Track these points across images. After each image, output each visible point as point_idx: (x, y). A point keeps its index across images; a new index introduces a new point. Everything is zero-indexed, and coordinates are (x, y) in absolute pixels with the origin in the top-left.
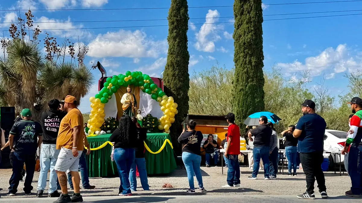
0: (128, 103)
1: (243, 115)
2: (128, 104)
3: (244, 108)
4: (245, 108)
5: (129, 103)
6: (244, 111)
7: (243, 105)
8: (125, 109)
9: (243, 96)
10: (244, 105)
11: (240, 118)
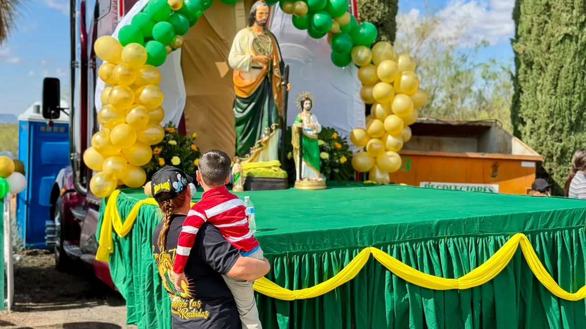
0: (260, 68)
1: (571, 122)
2: (258, 72)
3: (576, 96)
4: (579, 98)
5: (265, 67)
6: (574, 108)
7: (574, 87)
8: (247, 90)
9: (574, 57)
10: (578, 86)
11: (561, 131)
